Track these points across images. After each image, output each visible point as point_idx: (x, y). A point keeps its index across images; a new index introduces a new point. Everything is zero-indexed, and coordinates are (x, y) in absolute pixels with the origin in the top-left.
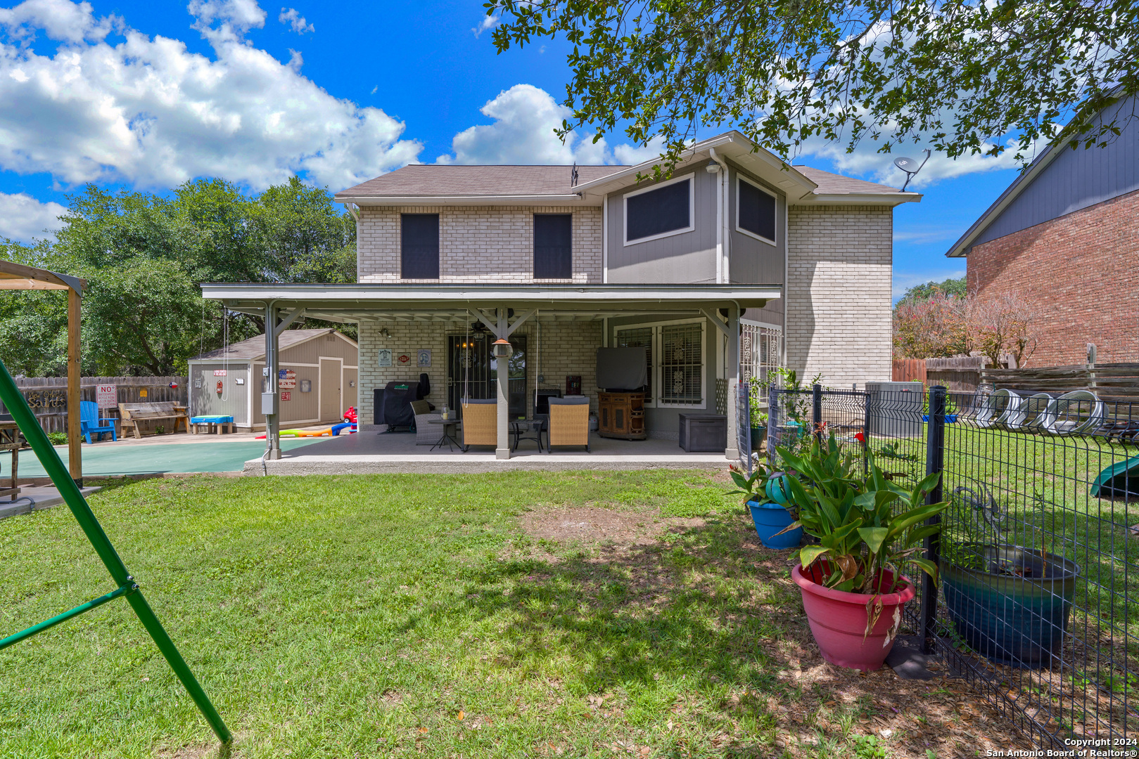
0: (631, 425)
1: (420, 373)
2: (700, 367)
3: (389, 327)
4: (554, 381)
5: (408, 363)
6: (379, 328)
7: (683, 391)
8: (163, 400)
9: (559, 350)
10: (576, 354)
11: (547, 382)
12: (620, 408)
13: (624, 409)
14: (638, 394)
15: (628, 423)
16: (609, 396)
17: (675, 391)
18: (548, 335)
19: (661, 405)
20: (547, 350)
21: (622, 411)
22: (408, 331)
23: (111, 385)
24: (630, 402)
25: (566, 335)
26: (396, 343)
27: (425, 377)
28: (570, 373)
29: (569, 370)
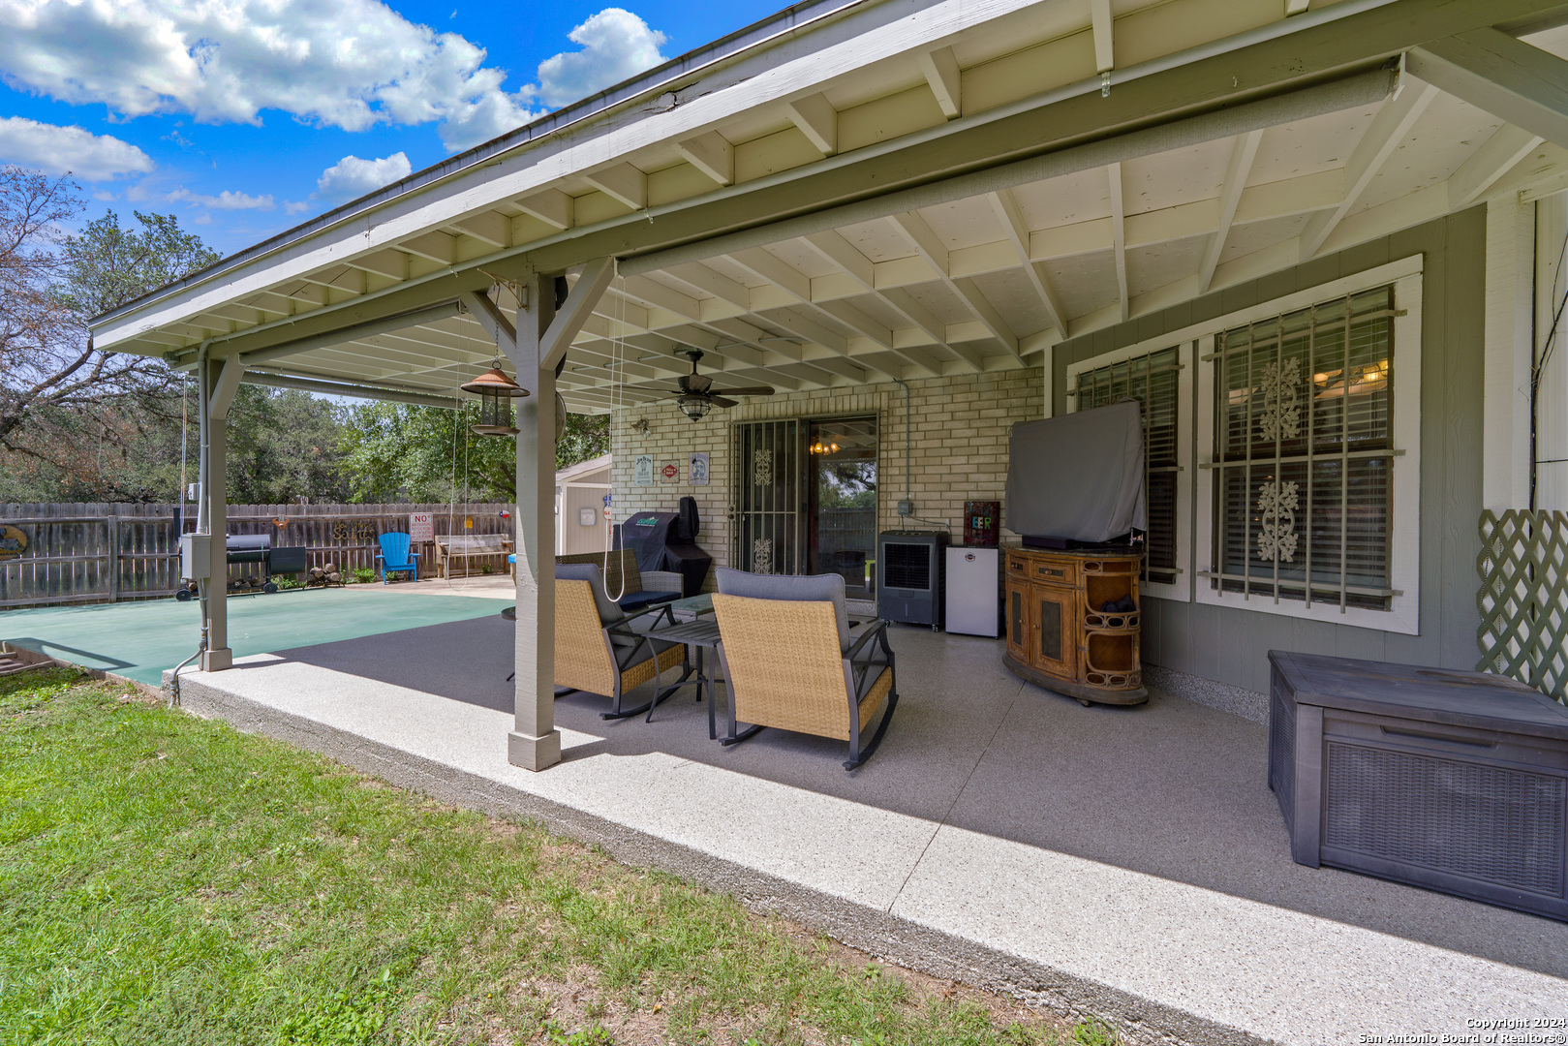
0: (1085, 655)
1: (678, 498)
2: (1386, 463)
3: (650, 417)
4: (937, 514)
5: (675, 478)
6: (636, 419)
7: (1299, 554)
8: (492, 532)
9: (947, 443)
10: (988, 450)
11: (920, 514)
12: (1052, 597)
13: (1065, 601)
14: (1109, 557)
15: (1077, 648)
16: (1025, 559)
17: (1265, 554)
18: (923, 410)
19: (1207, 595)
20: (921, 444)
21: (1058, 606)
22: (675, 422)
23: (427, 514)
24: (1082, 582)
25: (965, 406)
26: (660, 443)
27: (689, 504)
28: (974, 496)
29: (972, 486)
